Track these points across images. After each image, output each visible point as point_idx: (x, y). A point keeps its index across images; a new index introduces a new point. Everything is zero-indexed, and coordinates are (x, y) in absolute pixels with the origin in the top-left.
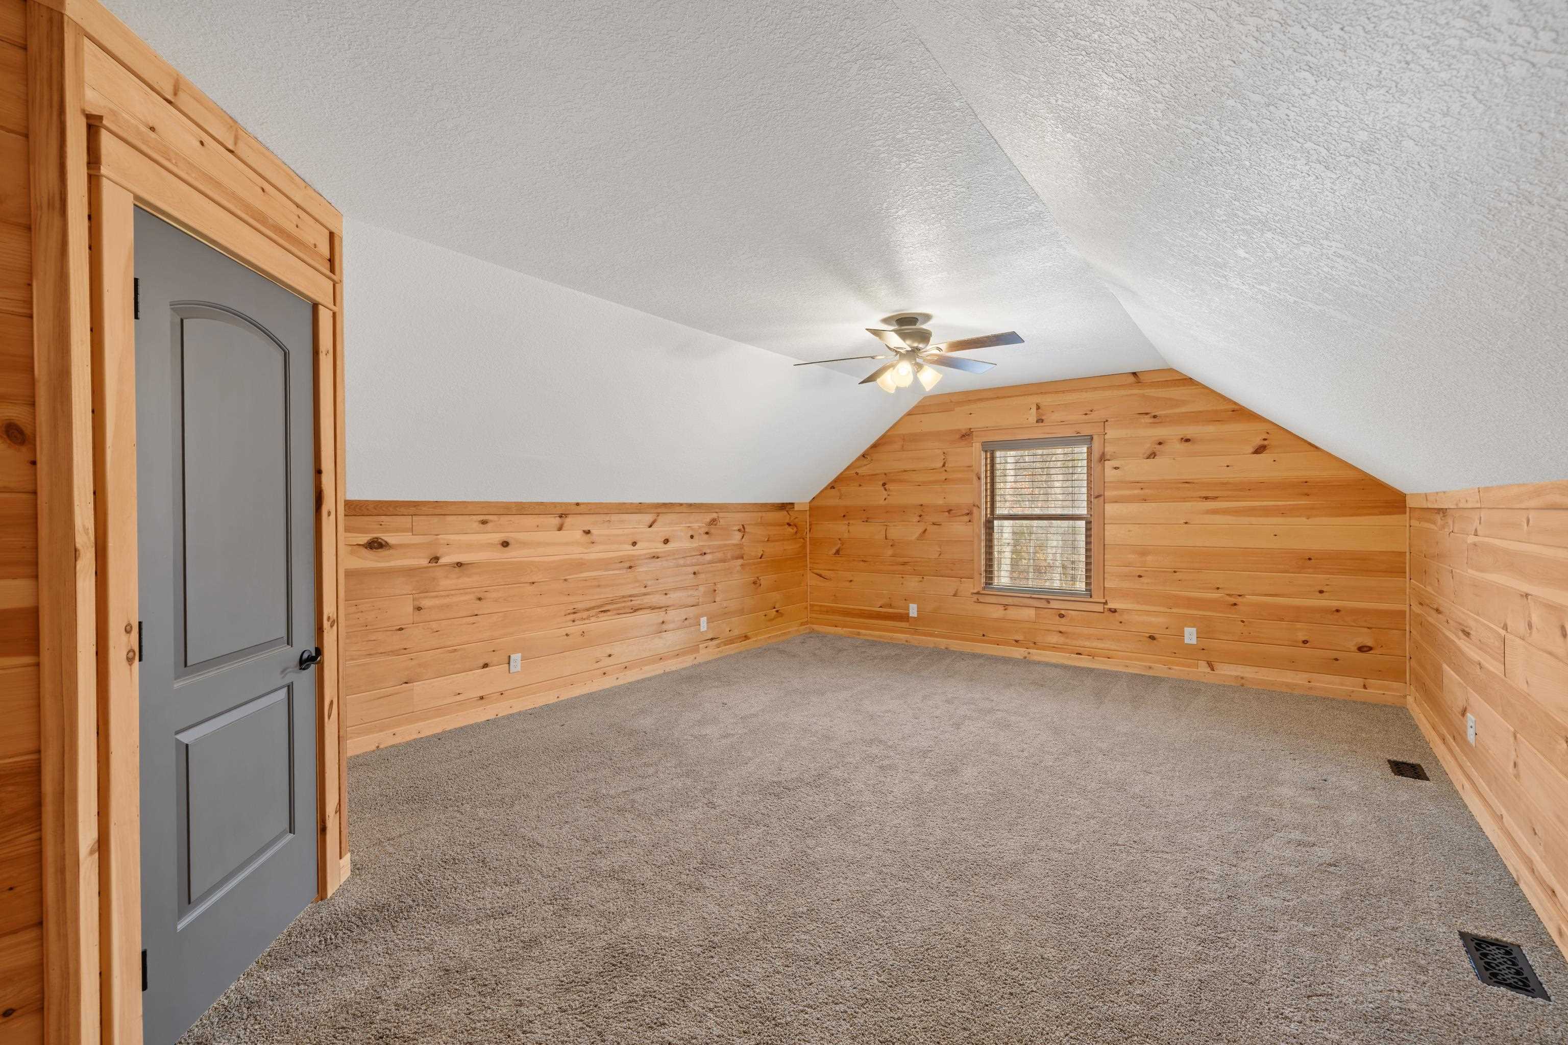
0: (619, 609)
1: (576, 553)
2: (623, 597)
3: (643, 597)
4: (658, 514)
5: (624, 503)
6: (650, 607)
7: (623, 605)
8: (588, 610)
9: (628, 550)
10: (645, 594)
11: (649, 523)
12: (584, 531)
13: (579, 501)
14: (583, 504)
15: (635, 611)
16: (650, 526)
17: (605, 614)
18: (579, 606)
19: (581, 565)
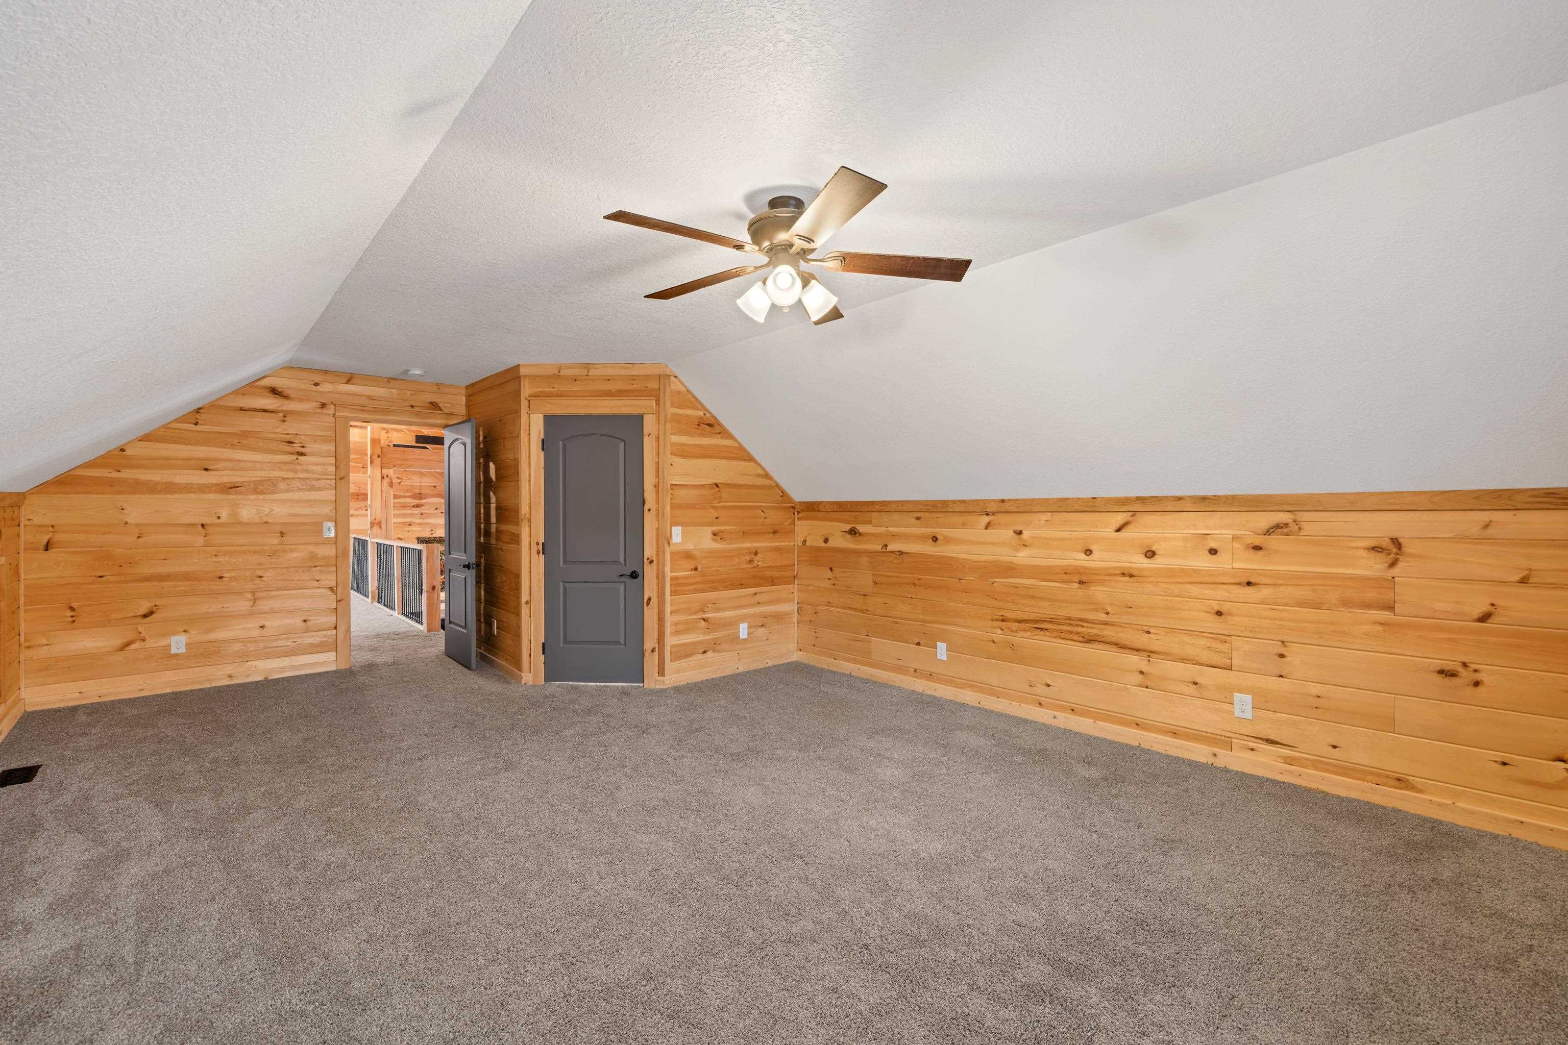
0: (1061, 631)
1: (1004, 555)
2: (1070, 619)
3: (1103, 627)
4: (1134, 513)
5: (1067, 499)
6: (1116, 644)
7: (1069, 628)
8: (1019, 621)
9: (1080, 559)
10: (1106, 624)
11: (1117, 526)
12: (1015, 532)
13: (1005, 497)
14: (1010, 500)
15: (1089, 641)
16: (1118, 530)
17: (1042, 633)
18: (1008, 614)
19: (1009, 570)
